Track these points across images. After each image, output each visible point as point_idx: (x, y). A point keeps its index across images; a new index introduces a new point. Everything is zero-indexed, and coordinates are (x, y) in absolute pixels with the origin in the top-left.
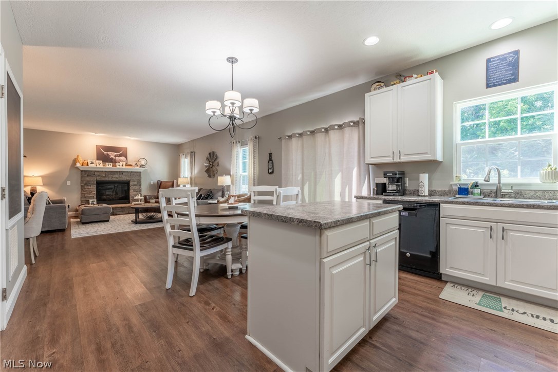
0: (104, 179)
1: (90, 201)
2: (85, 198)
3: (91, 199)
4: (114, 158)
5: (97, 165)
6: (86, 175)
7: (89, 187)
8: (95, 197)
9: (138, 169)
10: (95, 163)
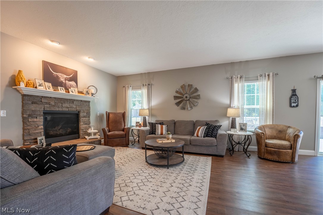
0: (53, 109)
1: (39, 138)
2: (30, 135)
3: (39, 137)
4: (64, 81)
5: (47, 88)
6: (30, 102)
7: (35, 120)
8: (43, 133)
9: (88, 98)
10: (44, 85)
